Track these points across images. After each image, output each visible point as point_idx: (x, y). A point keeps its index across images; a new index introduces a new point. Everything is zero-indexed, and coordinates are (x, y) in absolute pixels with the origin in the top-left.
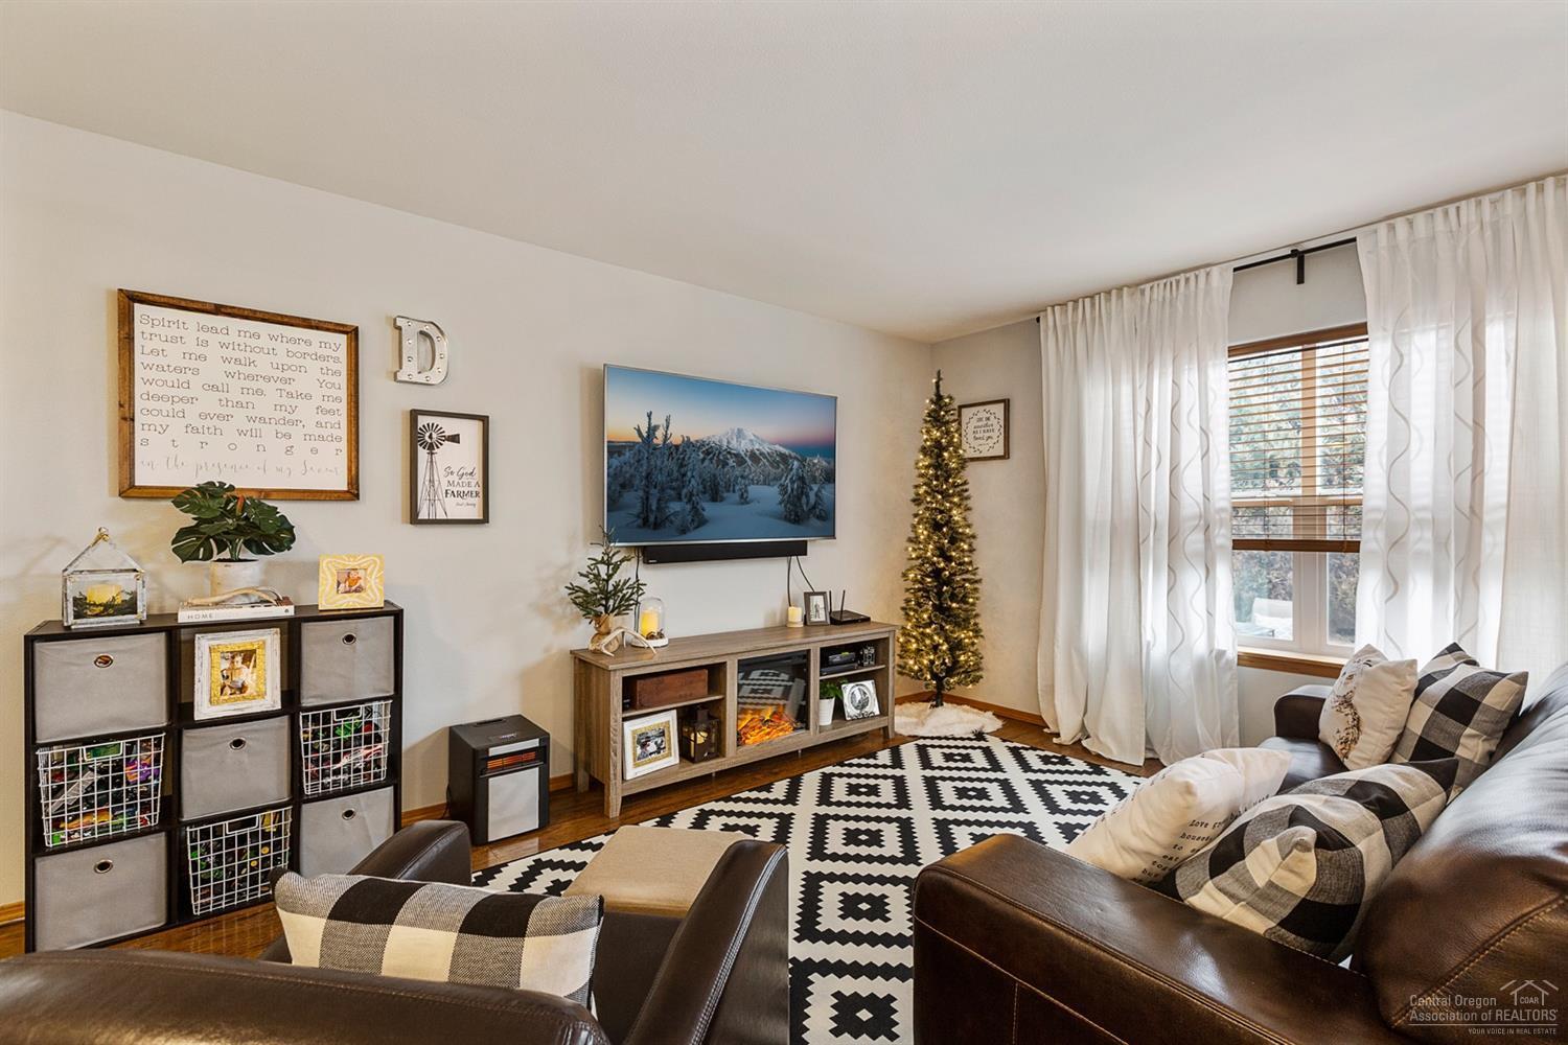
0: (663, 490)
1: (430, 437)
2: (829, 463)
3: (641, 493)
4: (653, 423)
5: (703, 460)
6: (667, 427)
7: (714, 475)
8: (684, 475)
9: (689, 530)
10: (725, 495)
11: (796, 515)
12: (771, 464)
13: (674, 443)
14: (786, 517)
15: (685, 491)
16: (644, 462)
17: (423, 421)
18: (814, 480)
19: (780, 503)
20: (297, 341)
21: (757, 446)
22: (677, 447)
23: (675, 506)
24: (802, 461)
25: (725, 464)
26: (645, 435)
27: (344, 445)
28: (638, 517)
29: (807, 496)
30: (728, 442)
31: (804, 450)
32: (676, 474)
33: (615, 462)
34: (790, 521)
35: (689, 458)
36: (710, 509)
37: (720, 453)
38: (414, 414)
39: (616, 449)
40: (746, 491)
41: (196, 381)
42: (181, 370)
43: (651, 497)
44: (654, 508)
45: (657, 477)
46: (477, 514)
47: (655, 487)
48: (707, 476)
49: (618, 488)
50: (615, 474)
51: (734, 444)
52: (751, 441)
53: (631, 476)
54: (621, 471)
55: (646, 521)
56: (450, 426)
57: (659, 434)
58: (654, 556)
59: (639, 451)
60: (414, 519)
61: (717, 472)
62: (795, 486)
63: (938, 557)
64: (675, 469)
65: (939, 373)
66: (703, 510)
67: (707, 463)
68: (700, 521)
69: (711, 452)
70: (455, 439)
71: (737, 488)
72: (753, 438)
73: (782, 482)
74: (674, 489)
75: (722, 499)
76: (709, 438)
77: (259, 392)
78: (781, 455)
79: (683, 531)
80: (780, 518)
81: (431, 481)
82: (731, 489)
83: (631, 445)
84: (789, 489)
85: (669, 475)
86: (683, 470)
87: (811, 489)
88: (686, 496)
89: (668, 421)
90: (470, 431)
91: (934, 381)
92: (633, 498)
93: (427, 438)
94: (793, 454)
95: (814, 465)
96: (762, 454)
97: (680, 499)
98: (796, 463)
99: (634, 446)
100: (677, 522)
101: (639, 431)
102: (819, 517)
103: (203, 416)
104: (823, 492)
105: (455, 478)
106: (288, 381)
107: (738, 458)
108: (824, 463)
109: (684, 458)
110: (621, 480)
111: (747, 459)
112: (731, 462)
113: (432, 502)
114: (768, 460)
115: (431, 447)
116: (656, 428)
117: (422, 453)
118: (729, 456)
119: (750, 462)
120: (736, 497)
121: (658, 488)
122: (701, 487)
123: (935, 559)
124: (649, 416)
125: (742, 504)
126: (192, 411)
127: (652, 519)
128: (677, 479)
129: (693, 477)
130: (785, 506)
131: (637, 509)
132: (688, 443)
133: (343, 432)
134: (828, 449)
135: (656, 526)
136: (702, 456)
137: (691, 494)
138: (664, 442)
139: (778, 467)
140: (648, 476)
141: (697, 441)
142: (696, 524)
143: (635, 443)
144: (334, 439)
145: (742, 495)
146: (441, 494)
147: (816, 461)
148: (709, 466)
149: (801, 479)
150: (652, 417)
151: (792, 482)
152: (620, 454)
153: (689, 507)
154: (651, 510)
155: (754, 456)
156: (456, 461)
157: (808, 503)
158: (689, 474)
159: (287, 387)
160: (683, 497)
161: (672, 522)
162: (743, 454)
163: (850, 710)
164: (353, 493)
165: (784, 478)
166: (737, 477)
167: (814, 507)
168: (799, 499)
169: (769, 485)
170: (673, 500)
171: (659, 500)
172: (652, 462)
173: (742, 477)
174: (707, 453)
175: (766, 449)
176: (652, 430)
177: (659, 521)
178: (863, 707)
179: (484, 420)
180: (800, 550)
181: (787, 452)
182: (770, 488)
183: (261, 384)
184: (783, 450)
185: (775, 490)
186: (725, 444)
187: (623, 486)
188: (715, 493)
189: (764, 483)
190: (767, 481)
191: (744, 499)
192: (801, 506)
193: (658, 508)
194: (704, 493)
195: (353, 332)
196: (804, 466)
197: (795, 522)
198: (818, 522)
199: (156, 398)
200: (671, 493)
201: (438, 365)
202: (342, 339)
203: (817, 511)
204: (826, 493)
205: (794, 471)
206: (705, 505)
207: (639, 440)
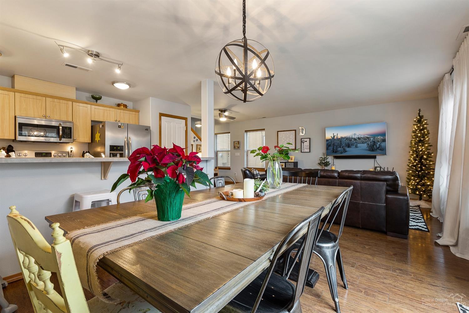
0: (337, 146)
2: (384, 137)
3: (332, 147)
4: (334, 135)
5: (346, 140)
6: (337, 135)
8: (341, 143)
10: (351, 146)
11: (372, 149)
12: (364, 140)
16: (333, 142)
17: (302, 140)
18: (378, 142)
19: (367, 147)
20: (290, 133)
21: (360, 136)
22: (340, 139)
23: (339, 149)
24: (374, 138)
25: (351, 141)
26: (333, 137)
27: (294, 144)
28: (332, 151)
29: (376, 145)
31: (374, 136)
32: (339, 143)
33: (327, 142)
34: (370, 151)
35: (342, 140)
36: (347, 149)
37: (350, 139)
38: (301, 139)
39: (327, 140)
40: (357, 145)
41: (282, 139)
42: (281, 138)
44: (335, 149)
46: (309, 151)
47: (335, 146)
48: (346, 143)
50: (327, 144)
51: (353, 137)
52: (358, 135)
53: (330, 144)
55: (333, 152)
56: (305, 140)
57: (336, 137)
58: (336, 157)
60: (301, 152)
61: (349, 142)
62: (372, 143)
64: (339, 142)
65: (420, 110)
67: (346, 141)
68: (345, 151)
69: (347, 138)
70: (306, 141)
71: (354, 145)
75: (351, 147)
76: (347, 136)
77: (287, 139)
78: (367, 137)
79: (342, 153)
80: (367, 150)
83: (330, 139)
84: (370, 144)
87: (377, 144)
89: (337, 134)
90: (308, 140)
91: (418, 112)
92: (331, 148)
94: (371, 137)
95: (378, 138)
96: (361, 138)
97: (340, 147)
98: (372, 139)
100: (340, 152)
101: (332, 137)
102: (381, 150)
103: (283, 142)
104: (382, 144)
106: (289, 137)
107: (355, 139)
108: (382, 138)
112: (353, 140)
113: (304, 150)
116: (335, 136)
117: (302, 144)
119: (358, 140)
120: (354, 146)
122: (345, 145)
124: (333, 134)
125: (356, 148)
127: (335, 151)
129: (343, 143)
130: (369, 148)
131: (332, 149)
132: (342, 138)
133: (294, 142)
134: (383, 134)
135: (336, 152)
136: (345, 140)
137: (343, 147)
139: (366, 140)
140: (334, 144)
141: (344, 137)
143: (331, 139)
147: (379, 137)
148: (347, 141)
149: (374, 142)
151: (371, 142)
152: (328, 141)
153: (343, 149)
155: (359, 138)
156: (306, 144)
157: (376, 147)
164: (295, 149)
165: (368, 142)
166: (354, 143)
167: (379, 148)
170: (339, 148)
173: (356, 143)
175: (362, 136)
176: (334, 136)
179: (310, 139)
180: (374, 157)
181: (369, 136)
182: (364, 144)
183: (287, 138)
184: (368, 136)
185: (366, 144)
186: (351, 137)
187: (329, 146)
188: (349, 146)
189: (362, 143)
190: (363, 143)
191: (356, 147)
192: (374, 147)
193: (336, 149)
194: (346, 146)
195: (295, 130)
196: (375, 139)
197: (372, 151)
198: (380, 151)
199: (280, 141)
200: (339, 147)
201: (304, 132)
202: (294, 131)
203: (380, 149)
204: (383, 144)
205: (371, 140)
206: (346, 148)
207: (332, 138)
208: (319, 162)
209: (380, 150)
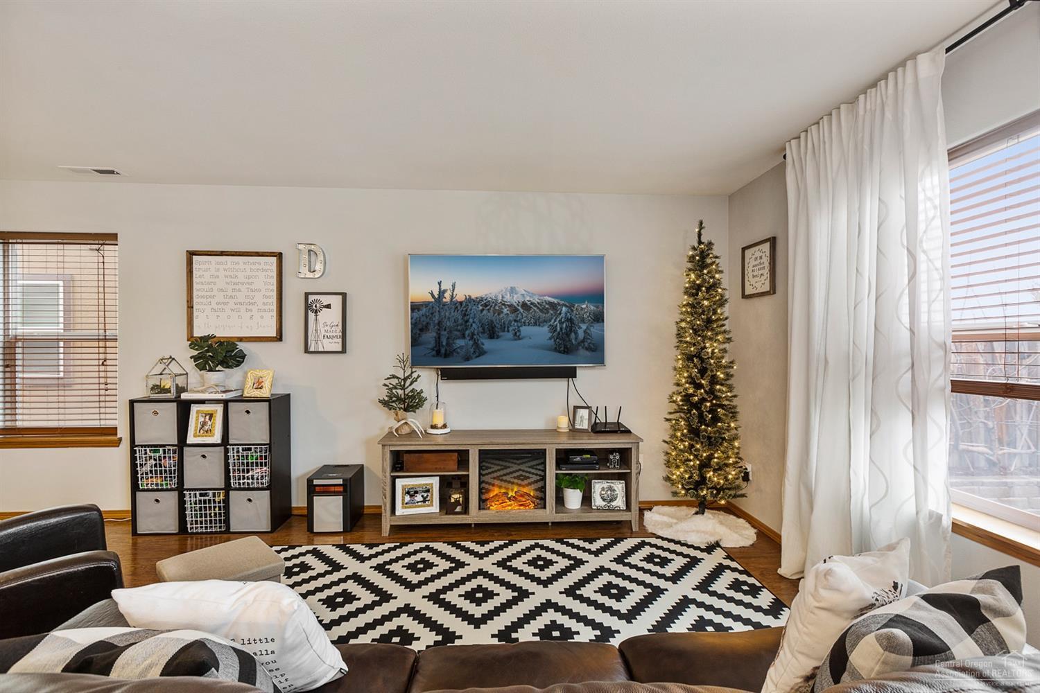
0: (451, 331)
1: (316, 306)
2: (597, 307)
3: (435, 334)
4: (443, 288)
5: (482, 311)
6: (453, 290)
7: (492, 321)
8: (467, 321)
9: (472, 359)
10: (501, 334)
11: (565, 347)
12: (541, 311)
13: (459, 300)
14: (556, 348)
15: (467, 332)
16: (437, 314)
17: (311, 298)
18: (583, 321)
19: (550, 339)
20: (253, 264)
21: (528, 298)
22: (461, 303)
23: (460, 343)
24: (571, 307)
25: (500, 312)
26: (437, 296)
27: (274, 314)
28: (433, 349)
29: (576, 333)
30: (503, 297)
31: (572, 299)
32: (460, 321)
33: (416, 315)
34: (560, 352)
35: (471, 310)
36: (487, 344)
37: (496, 305)
38: (307, 295)
39: (415, 307)
40: (519, 331)
41: (215, 288)
42: (209, 283)
43: (441, 337)
44: (444, 344)
45: (446, 324)
46: (339, 348)
47: (445, 330)
48: (485, 321)
49: (418, 332)
50: (416, 323)
51: (508, 298)
52: (523, 295)
53: (427, 323)
54: (420, 320)
55: (438, 353)
56: (325, 300)
57: (447, 295)
58: (448, 375)
59: (433, 307)
60: (307, 351)
61: (494, 319)
62: (564, 325)
63: (690, 383)
64: (460, 317)
65: (701, 223)
66: (483, 344)
67: (485, 312)
68: (479, 352)
69: (485, 303)
70: (328, 306)
71: (511, 329)
72: (524, 292)
73: (551, 323)
74: (459, 331)
75: (498, 337)
76: (486, 295)
77: (239, 290)
78: (550, 303)
79: (467, 358)
80: (550, 350)
81: (316, 330)
82: (506, 329)
83: (426, 304)
84: (558, 329)
85: (455, 322)
86: (466, 318)
87: (580, 328)
88: (469, 335)
89: (454, 286)
90: (336, 301)
91: (697, 230)
92: (429, 337)
93: (314, 307)
94: (562, 302)
95: (582, 309)
96: (532, 304)
97: (463, 337)
98: (564, 309)
99: (429, 304)
100: (462, 352)
101: (432, 294)
102: (589, 349)
103: (218, 303)
104: (592, 329)
105: (328, 328)
106: (250, 284)
107: (514, 309)
108: (592, 308)
109: (466, 310)
110: (420, 326)
111: (519, 308)
112: (505, 311)
113: (317, 342)
114: (538, 308)
115: (316, 312)
116: (445, 291)
117: (311, 315)
118: (503, 307)
119: (522, 310)
120: (510, 335)
121: (448, 330)
122: (480, 329)
123: (687, 385)
124: (440, 284)
125: (516, 340)
126: (213, 301)
127: (443, 351)
128: (462, 325)
129: (474, 322)
130: (555, 341)
131: (432, 344)
132: (469, 300)
133: (274, 307)
134: (597, 297)
135: (446, 355)
136: (481, 308)
137: (473, 334)
138: (451, 300)
139: (548, 312)
140: (439, 323)
141: (477, 298)
142: (477, 354)
143: (429, 302)
144: (270, 310)
145: (516, 333)
146: (321, 337)
147: (584, 306)
148: (488, 315)
149: (570, 320)
150: (442, 284)
151: (561, 322)
152: (419, 310)
153: (471, 343)
154: (443, 346)
155: (524, 305)
156: (330, 318)
157: (576, 338)
158: (471, 320)
159: (251, 287)
160: (466, 336)
161: (458, 353)
162: (515, 304)
163: (598, 502)
164: (279, 338)
165: (553, 321)
166: (510, 321)
167: (583, 341)
168: (568, 335)
169: (539, 325)
170: (459, 338)
171: (448, 338)
172: (442, 314)
173: (515, 321)
174: (486, 305)
175: (536, 300)
176: (442, 293)
177: (448, 352)
178: (611, 500)
179: (344, 295)
180: (570, 374)
181: (556, 301)
182: (541, 328)
183: (240, 286)
184: (552, 300)
185: (545, 329)
186: (500, 298)
187: (421, 330)
188: (492, 333)
189: (535, 324)
190: (538, 323)
191: (517, 337)
192: (570, 341)
193: (448, 344)
194: (483, 332)
195: (279, 256)
196: (572, 311)
197: (564, 352)
198: (588, 353)
199: (201, 297)
200: (458, 333)
201: (319, 267)
202: (274, 260)
203: (586, 344)
204: (594, 330)
205: (563, 315)
206: (484, 341)
207: (433, 300)
209: (587, 349)
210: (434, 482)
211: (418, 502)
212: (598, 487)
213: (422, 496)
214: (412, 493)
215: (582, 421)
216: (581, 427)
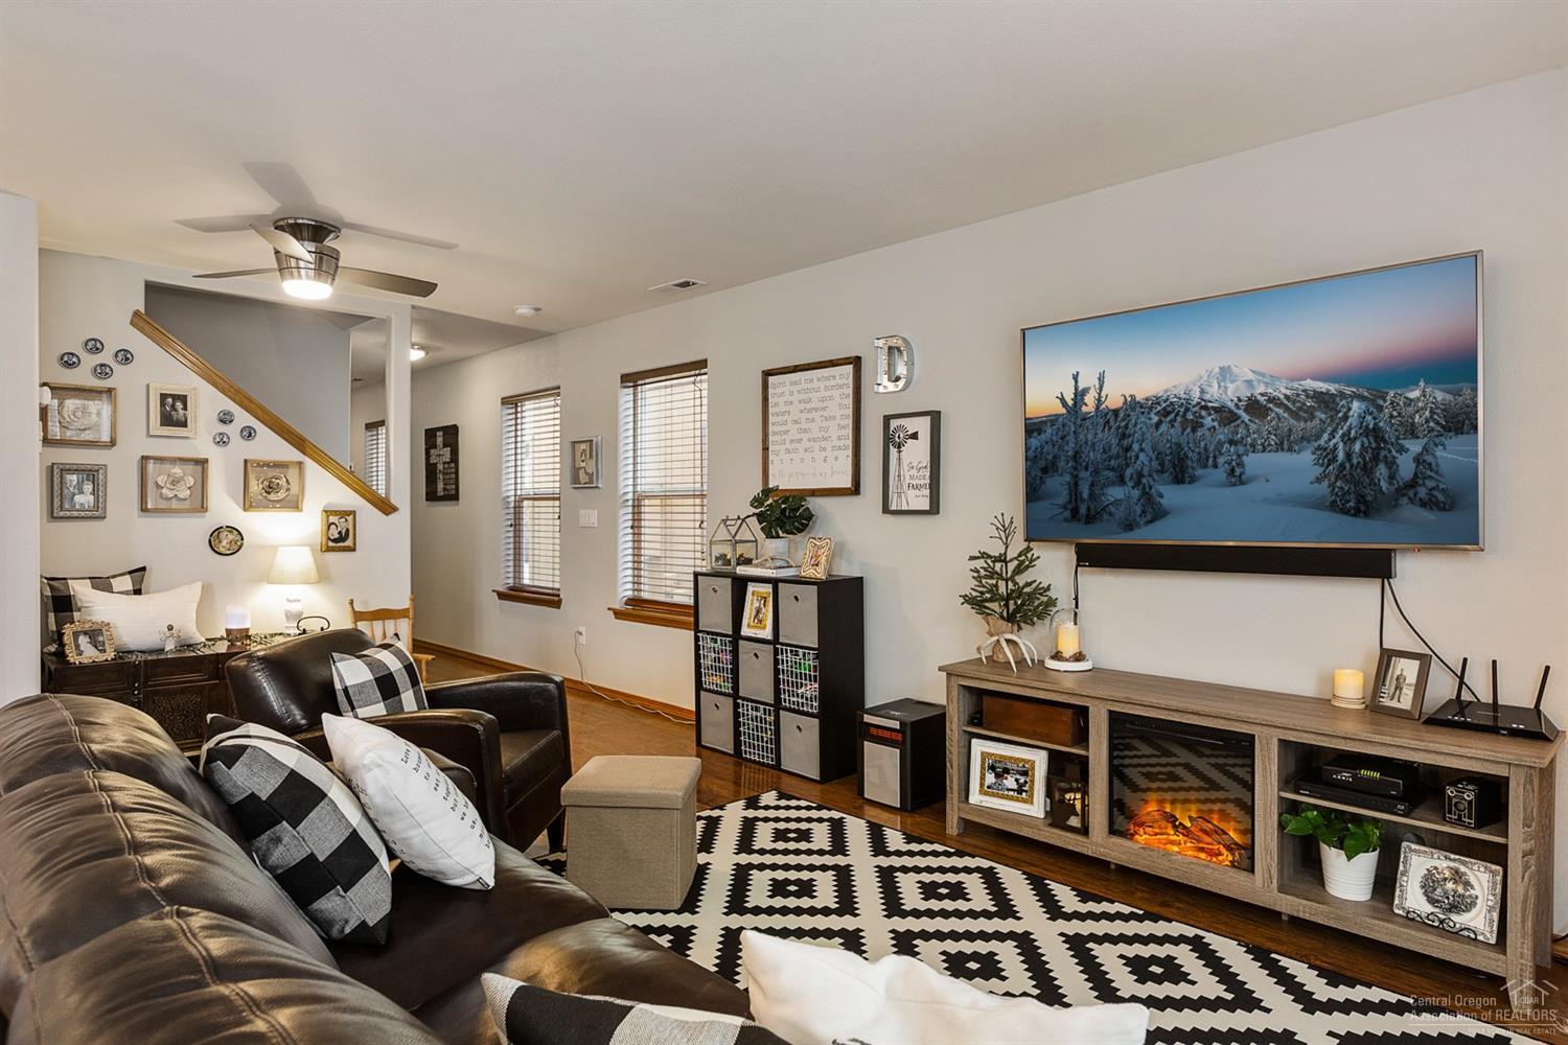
0: (1096, 472)
1: (899, 437)
2: (1457, 394)
3: (1067, 478)
4: (1081, 386)
5: (1158, 425)
6: (1101, 387)
7: (1179, 445)
8: (1128, 449)
9: (1138, 526)
10: (1199, 472)
11: (1361, 499)
12: (1295, 415)
13: (1112, 407)
14: (1333, 503)
15: (1129, 472)
16: (1071, 438)
17: (894, 423)
18: (1412, 432)
19: (1319, 480)
20: (827, 378)
21: (1262, 389)
22: (1116, 412)
23: (1116, 493)
24: (1375, 400)
25: (1197, 425)
26: (1070, 403)
27: (850, 452)
28: (1065, 508)
29: (1392, 465)
30: (1202, 391)
32: (1115, 449)
33: (1034, 442)
34: (1345, 512)
35: (1135, 425)
36: (1170, 495)
37: (1187, 410)
38: (887, 419)
39: (1033, 428)
40: (1241, 464)
41: (789, 418)
42: (783, 414)
43: (1080, 483)
44: (1085, 495)
45: (1088, 456)
46: (928, 505)
47: (1086, 469)
48: (1165, 447)
49: (1039, 474)
50: (1036, 457)
51: (1214, 393)
52: (1249, 382)
53: (1055, 457)
54: (1042, 453)
55: (1075, 513)
56: (912, 425)
57: (1090, 399)
58: (1091, 557)
59: (1064, 425)
60: (886, 510)
61: (1183, 440)
62: (1357, 447)
64: (1114, 442)
66: (1161, 496)
67: (1164, 428)
68: (1155, 512)
69: (1168, 410)
70: (915, 436)
71: (1221, 460)
72: (1251, 376)
73: (1322, 442)
74: (1113, 469)
75: (1193, 480)
76: (1166, 391)
77: (813, 420)
78: (1319, 396)
79: (1129, 527)
80: (1316, 505)
81: (899, 476)
82: (1211, 461)
83: (1052, 420)
84: (1341, 456)
85: (1105, 452)
86: (1125, 443)
87: (1402, 450)
88: (1132, 478)
89: (1101, 382)
90: (922, 426)
92: (1057, 484)
93: (897, 439)
94: (1348, 390)
95: (1410, 401)
96: (1272, 400)
97: (1122, 481)
98: (1356, 406)
99: (1056, 420)
100: (1120, 513)
101: (1063, 400)
102: (1430, 503)
103: (792, 441)
104: (1439, 452)
105: (914, 472)
106: (824, 409)
107: (1226, 415)
108: (1440, 396)
109: (1126, 427)
110: (1042, 464)
111: (1241, 413)
112: (1208, 421)
113: (899, 495)
114: (1287, 409)
115: (899, 447)
116: (1085, 391)
117: (893, 451)
118: (1204, 413)
119: (1246, 417)
120: (1221, 474)
121: (1091, 468)
122: (1155, 464)
124: (1075, 378)
125: (1234, 485)
126: (788, 438)
127: (1083, 510)
128: (1118, 456)
129: (1142, 450)
130: (1332, 486)
131: (1064, 497)
132: (1132, 405)
133: (849, 442)
135: (1090, 519)
136: (1156, 419)
137: (1140, 475)
138: (1098, 407)
139: (1313, 417)
140: (1076, 455)
141: (1147, 399)
142: (1149, 517)
143: (1058, 416)
144: (846, 448)
145: (1233, 470)
146: (905, 487)
147: (1415, 393)
148: (1171, 433)
149: (1376, 433)
150: (1079, 378)
151: (1348, 439)
152: (1040, 431)
153: (1136, 493)
154: (1081, 498)
155: (1254, 407)
156: (916, 454)
157: (1392, 477)
158: (1136, 447)
159: (825, 414)
160: (1127, 479)
161: (1111, 514)
162: (1231, 405)
163: (1412, 897)
164: (855, 489)
165: (1326, 436)
166: (1220, 444)
167: (1413, 484)
168: (1367, 469)
169: (1290, 450)
170: (1113, 484)
171: (1092, 485)
172: (1082, 437)
173: (1231, 442)
174: (1165, 413)
175: (1281, 390)
176: (1080, 395)
177: (1092, 512)
178: (1454, 908)
179: (934, 415)
180: (1375, 566)
181: (1332, 388)
182: (1299, 456)
183: (814, 414)
184: (1322, 386)
185: (1306, 458)
186: (1196, 395)
187: (1045, 470)
188: (1180, 472)
189: (1280, 447)
190: (1286, 444)
191: (1236, 477)
192: (1374, 484)
193: (1092, 496)
194: (1162, 471)
195: (856, 362)
196: (1380, 408)
197: (1357, 513)
198: (1426, 515)
199: (775, 433)
200: (1111, 474)
201: (901, 370)
202: (850, 368)
203: (1422, 492)
204: (1447, 454)
205: (1353, 420)
206: (1163, 489)
207: (1064, 411)
208: (968, 586)
209: (1423, 504)
210: (1039, 760)
211: (1009, 790)
212: (1418, 863)
213: (1017, 780)
214: (999, 769)
215: (1398, 687)
216: (1394, 704)
